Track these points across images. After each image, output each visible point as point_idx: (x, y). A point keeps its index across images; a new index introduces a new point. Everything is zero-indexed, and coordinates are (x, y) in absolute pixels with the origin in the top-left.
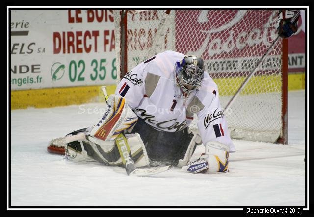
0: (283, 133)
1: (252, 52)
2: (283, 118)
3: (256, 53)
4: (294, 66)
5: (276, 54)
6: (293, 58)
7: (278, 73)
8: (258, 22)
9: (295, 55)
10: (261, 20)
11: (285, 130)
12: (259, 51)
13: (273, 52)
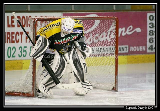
0: (115, 85)
1: (101, 44)
2: (115, 77)
3: (103, 44)
4: (123, 52)
5: (113, 45)
6: (122, 48)
7: (113, 55)
8: (104, 29)
9: (123, 46)
10: (105, 27)
11: (116, 84)
12: (104, 43)
13: (111, 44)
